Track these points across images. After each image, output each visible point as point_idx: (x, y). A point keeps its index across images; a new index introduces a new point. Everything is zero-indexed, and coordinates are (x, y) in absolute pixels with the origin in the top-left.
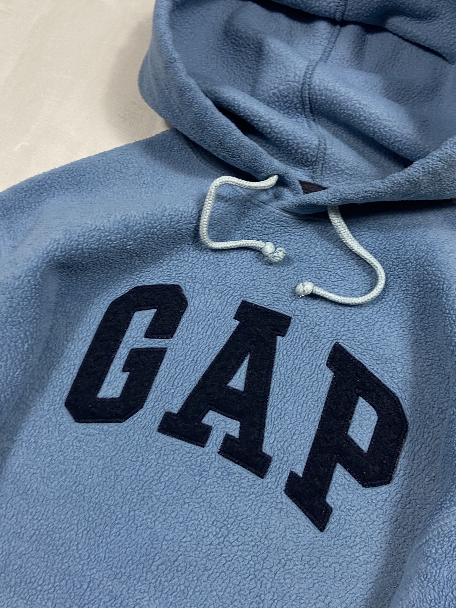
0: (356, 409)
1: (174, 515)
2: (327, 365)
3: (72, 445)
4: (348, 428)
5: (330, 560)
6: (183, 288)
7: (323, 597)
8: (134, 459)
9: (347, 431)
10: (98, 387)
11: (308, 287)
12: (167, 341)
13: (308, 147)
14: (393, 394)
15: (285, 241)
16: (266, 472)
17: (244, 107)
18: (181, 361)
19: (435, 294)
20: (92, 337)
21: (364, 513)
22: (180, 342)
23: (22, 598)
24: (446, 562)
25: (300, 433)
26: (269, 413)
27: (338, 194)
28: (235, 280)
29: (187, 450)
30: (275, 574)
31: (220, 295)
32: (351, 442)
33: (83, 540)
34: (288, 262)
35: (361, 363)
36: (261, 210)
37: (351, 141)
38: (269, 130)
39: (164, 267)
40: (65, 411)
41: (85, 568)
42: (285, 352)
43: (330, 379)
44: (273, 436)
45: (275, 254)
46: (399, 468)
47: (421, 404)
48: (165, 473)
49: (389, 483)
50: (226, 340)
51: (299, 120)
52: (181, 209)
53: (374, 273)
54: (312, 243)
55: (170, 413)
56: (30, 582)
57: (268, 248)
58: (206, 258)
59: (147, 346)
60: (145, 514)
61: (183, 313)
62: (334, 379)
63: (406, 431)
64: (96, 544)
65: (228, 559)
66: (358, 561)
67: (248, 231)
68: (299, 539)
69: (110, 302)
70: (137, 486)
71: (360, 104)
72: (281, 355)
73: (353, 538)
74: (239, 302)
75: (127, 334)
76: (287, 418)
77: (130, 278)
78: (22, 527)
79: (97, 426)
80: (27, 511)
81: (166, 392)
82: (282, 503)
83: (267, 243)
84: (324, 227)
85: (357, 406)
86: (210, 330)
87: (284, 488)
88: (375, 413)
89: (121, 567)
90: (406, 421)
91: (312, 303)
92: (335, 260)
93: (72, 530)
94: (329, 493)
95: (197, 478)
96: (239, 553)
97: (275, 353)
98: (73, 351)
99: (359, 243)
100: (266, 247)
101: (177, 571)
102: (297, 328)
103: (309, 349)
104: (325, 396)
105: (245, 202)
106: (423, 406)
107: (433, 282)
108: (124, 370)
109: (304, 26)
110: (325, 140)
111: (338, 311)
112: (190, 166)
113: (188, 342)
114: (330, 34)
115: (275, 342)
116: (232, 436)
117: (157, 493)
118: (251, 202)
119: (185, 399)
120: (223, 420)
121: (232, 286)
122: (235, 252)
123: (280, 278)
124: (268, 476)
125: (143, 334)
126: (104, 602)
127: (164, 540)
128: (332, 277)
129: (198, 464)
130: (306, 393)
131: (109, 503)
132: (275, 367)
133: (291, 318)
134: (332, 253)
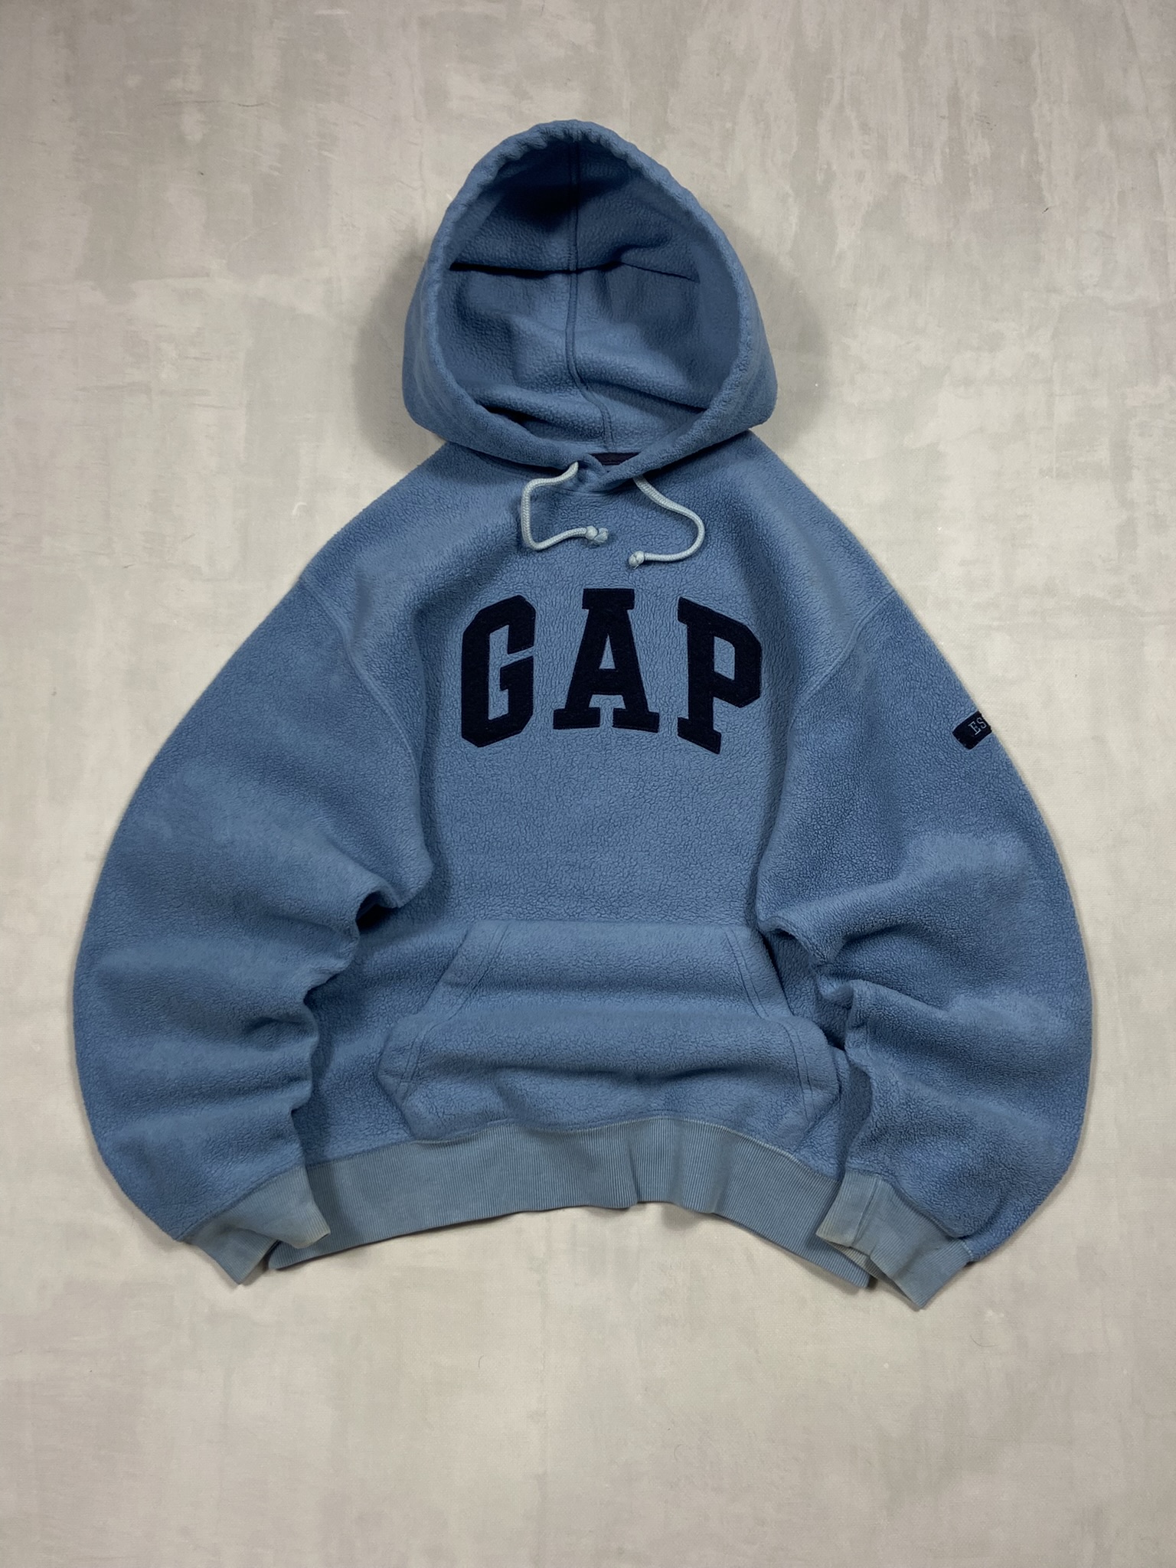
0: (715, 648)
1: (595, 787)
2: (679, 620)
3: (485, 766)
4: (713, 666)
5: (731, 771)
6: (525, 597)
7: (735, 801)
8: (544, 758)
9: (713, 668)
10: (486, 712)
11: (640, 556)
12: (530, 650)
13: (594, 422)
14: (741, 624)
15: (602, 519)
16: (658, 726)
17: (521, 404)
18: (550, 662)
19: (747, 526)
20: (460, 670)
21: (747, 727)
22: (543, 646)
23: (497, 896)
24: (811, 728)
25: (676, 685)
26: (643, 679)
27: (640, 466)
28: (570, 573)
29: (586, 734)
30: (693, 798)
31: (562, 592)
32: (719, 676)
33: (528, 834)
34: (613, 539)
35: (707, 608)
36: (571, 498)
37: (629, 398)
38: (552, 418)
39: (499, 583)
40: (466, 742)
41: (539, 854)
42: (639, 622)
43: (685, 632)
44: (654, 695)
45: (599, 536)
46: (763, 682)
47: (765, 625)
48: (575, 759)
49: (759, 697)
50: (583, 630)
51: (572, 392)
52: (500, 523)
53: (692, 523)
54: (628, 513)
55: (560, 710)
56: (499, 881)
57: (591, 532)
58: (535, 561)
59: (514, 660)
60: (571, 796)
61: (534, 619)
62: (688, 630)
63: (761, 650)
64: (540, 833)
65: (651, 802)
66: (753, 764)
67: (566, 521)
68: (703, 766)
69: (462, 634)
70: (556, 777)
71: (628, 368)
72: (636, 626)
73: (743, 749)
74: (582, 592)
75: (491, 656)
76: (659, 677)
77: (472, 604)
78: (472, 844)
79: (500, 743)
80: (471, 830)
81: (548, 693)
82: (679, 744)
83: (588, 527)
84: (633, 494)
85: (715, 645)
86: (565, 626)
87: (677, 733)
88: (732, 645)
89: (568, 841)
90: (758, 643)
91: (647, 569)
92: (654, 523)
93: (515, 830)
94: (715, 723)
95: (603, 752)
96: (659, 795)
97: (630, 626)
98: (449, 688)
99: (671, 499)
100: (589, 532)
101: (615, 826)
102: (642, 597)
103: (659, 612)
104: (686, 647)
105: (553, 495)
106: (769, 625)
107: (743, 516)
108: (502, 689)
109: (539, 282)
110: (607, 410)
111: (673, 569)
112: (484, 474)
113: (549, 644)
114: (569, 286)
115: (627, 616)
116: (619, 709)
117: (574, 776)
118: (559, 493)
119: (567, 693)
120: (607, 699)
121: (569, 579)
122: (560, 546)
123: (611, 557)
124: (661, 729)
125: (506, 651)
126: (566, 871)
127: (595, 807)
128: (657, 539)
129: (600, 741)
130: (669, 651)
131: (537, 799)
132: (635, 638)
133: (633, 590)
134: (650, 516)
